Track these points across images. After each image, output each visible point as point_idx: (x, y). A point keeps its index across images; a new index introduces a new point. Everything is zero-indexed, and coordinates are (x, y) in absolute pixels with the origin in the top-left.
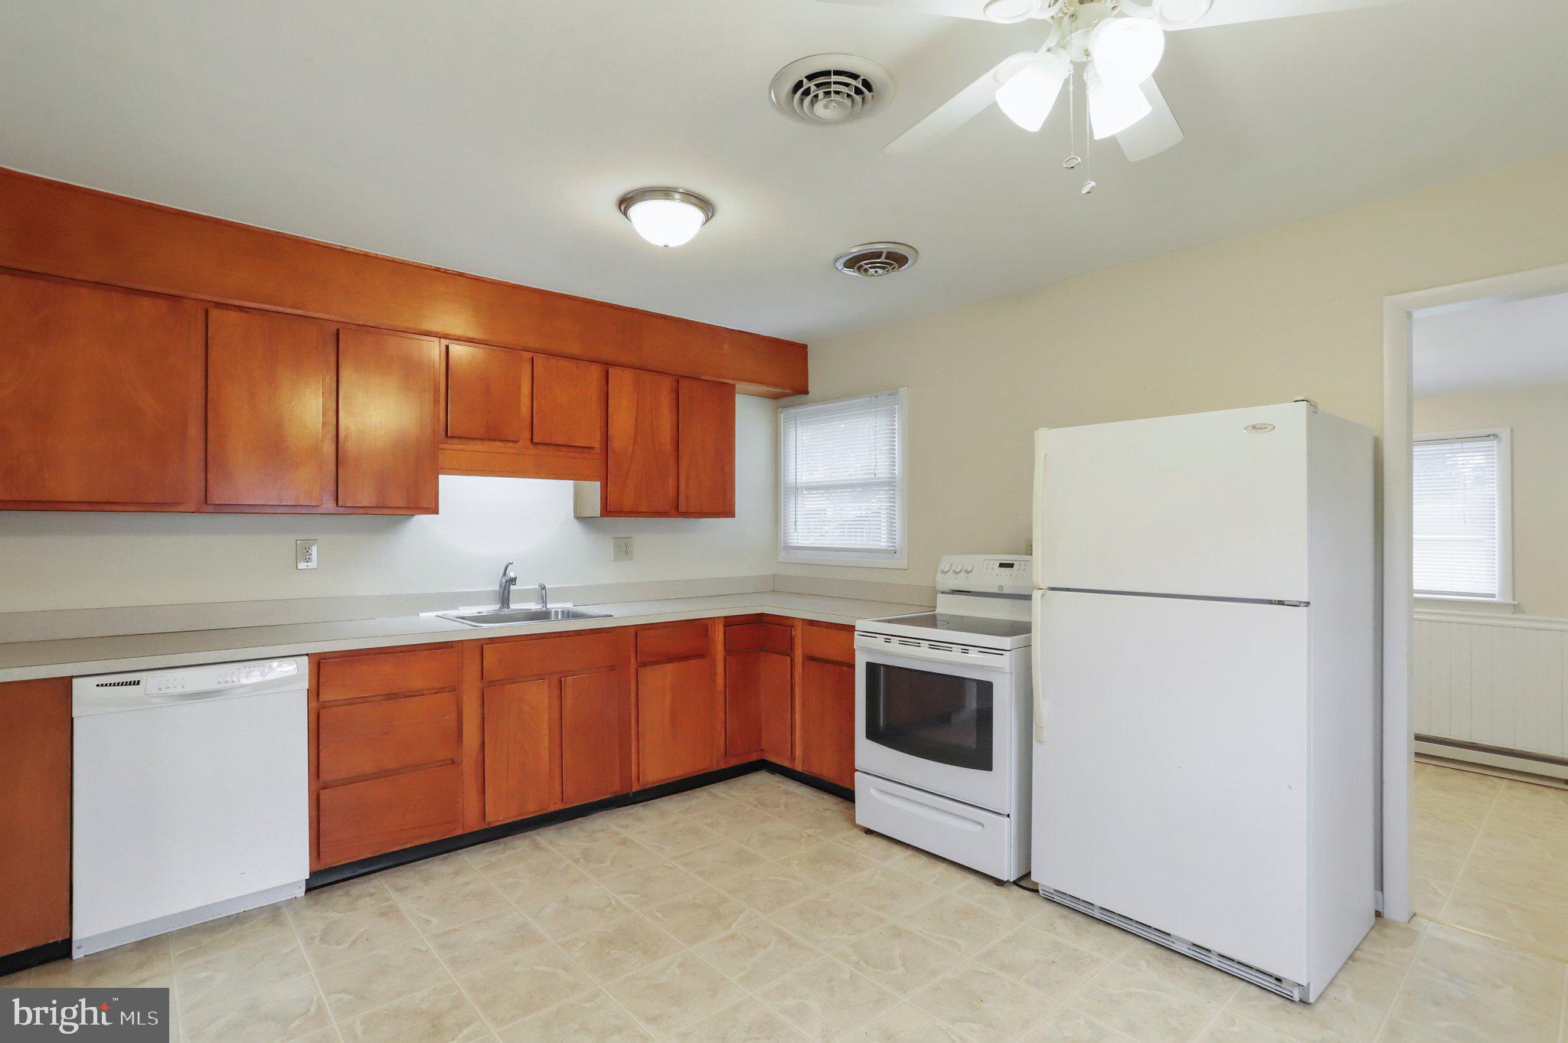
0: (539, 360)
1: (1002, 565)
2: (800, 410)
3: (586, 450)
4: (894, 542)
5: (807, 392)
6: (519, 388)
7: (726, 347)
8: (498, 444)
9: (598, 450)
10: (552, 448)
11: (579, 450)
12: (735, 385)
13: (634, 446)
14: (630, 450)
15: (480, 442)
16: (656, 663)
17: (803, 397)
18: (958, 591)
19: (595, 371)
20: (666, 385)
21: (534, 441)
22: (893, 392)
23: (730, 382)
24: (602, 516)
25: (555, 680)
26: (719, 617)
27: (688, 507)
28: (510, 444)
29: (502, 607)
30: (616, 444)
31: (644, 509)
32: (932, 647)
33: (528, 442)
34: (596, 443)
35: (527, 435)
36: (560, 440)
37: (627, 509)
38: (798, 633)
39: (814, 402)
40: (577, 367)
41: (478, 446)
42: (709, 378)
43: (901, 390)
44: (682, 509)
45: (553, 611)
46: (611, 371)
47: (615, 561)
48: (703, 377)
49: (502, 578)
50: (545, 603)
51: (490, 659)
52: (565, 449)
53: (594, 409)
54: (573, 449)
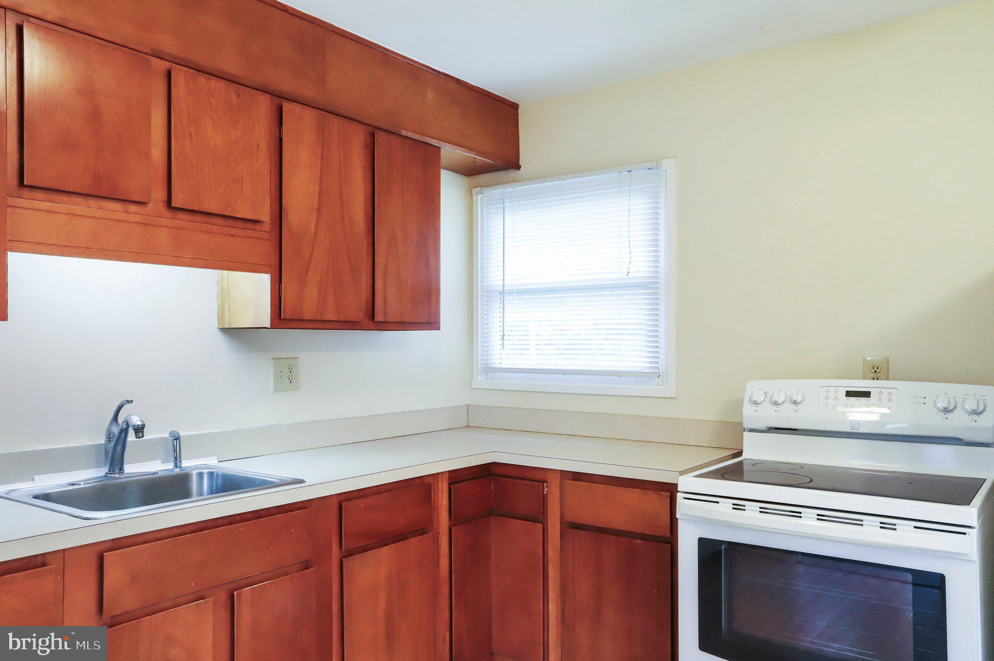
0: (180, 77)
1: (849, 394)
2: (508, 189)
3: (250, 226)
4: (657, 363)
5: (518, 167)
6: (149, 117)
7: (430, 94)
8: (111, 205)
9: (267, 227)
10: (199, 218)
11: (240, 224)
12: (439, 148)
13: (317, 222)
14: (313, 228)
15: (81, 200)
16: (364, 549)
17: (512, 174)
18: (776, 428)
19: (263, 105)
20: (358, 139)
21: (173, 205)
22: (653, 164)
23: (435, 143)
24: (273, 326)
25: (223, 596)
26: (442, 473)
27: (385, 314)
28: (133, 208)
29: (112, 470)
30: (294, 217)
31: (330, 316)
32: (821, 518)
33: (162, 209)
34: (265, 214)
35: (159, 194)
36: (214, 208)
37: (307, 316)
38: (553, 491)
39: (530, 179)
40: (238, 96)
41: (79, 206)
42: (411, 135)
43: (666, 163)
44: (379, 317)
45: (195, 472)
46: (287, 106)
47: (275, 391)
48: (403, 133)
49: (111, 424)
50: (177, 460)
51: (114, 576)
52: (220, 221)
53: (263, 162)
54: (230, 222)
